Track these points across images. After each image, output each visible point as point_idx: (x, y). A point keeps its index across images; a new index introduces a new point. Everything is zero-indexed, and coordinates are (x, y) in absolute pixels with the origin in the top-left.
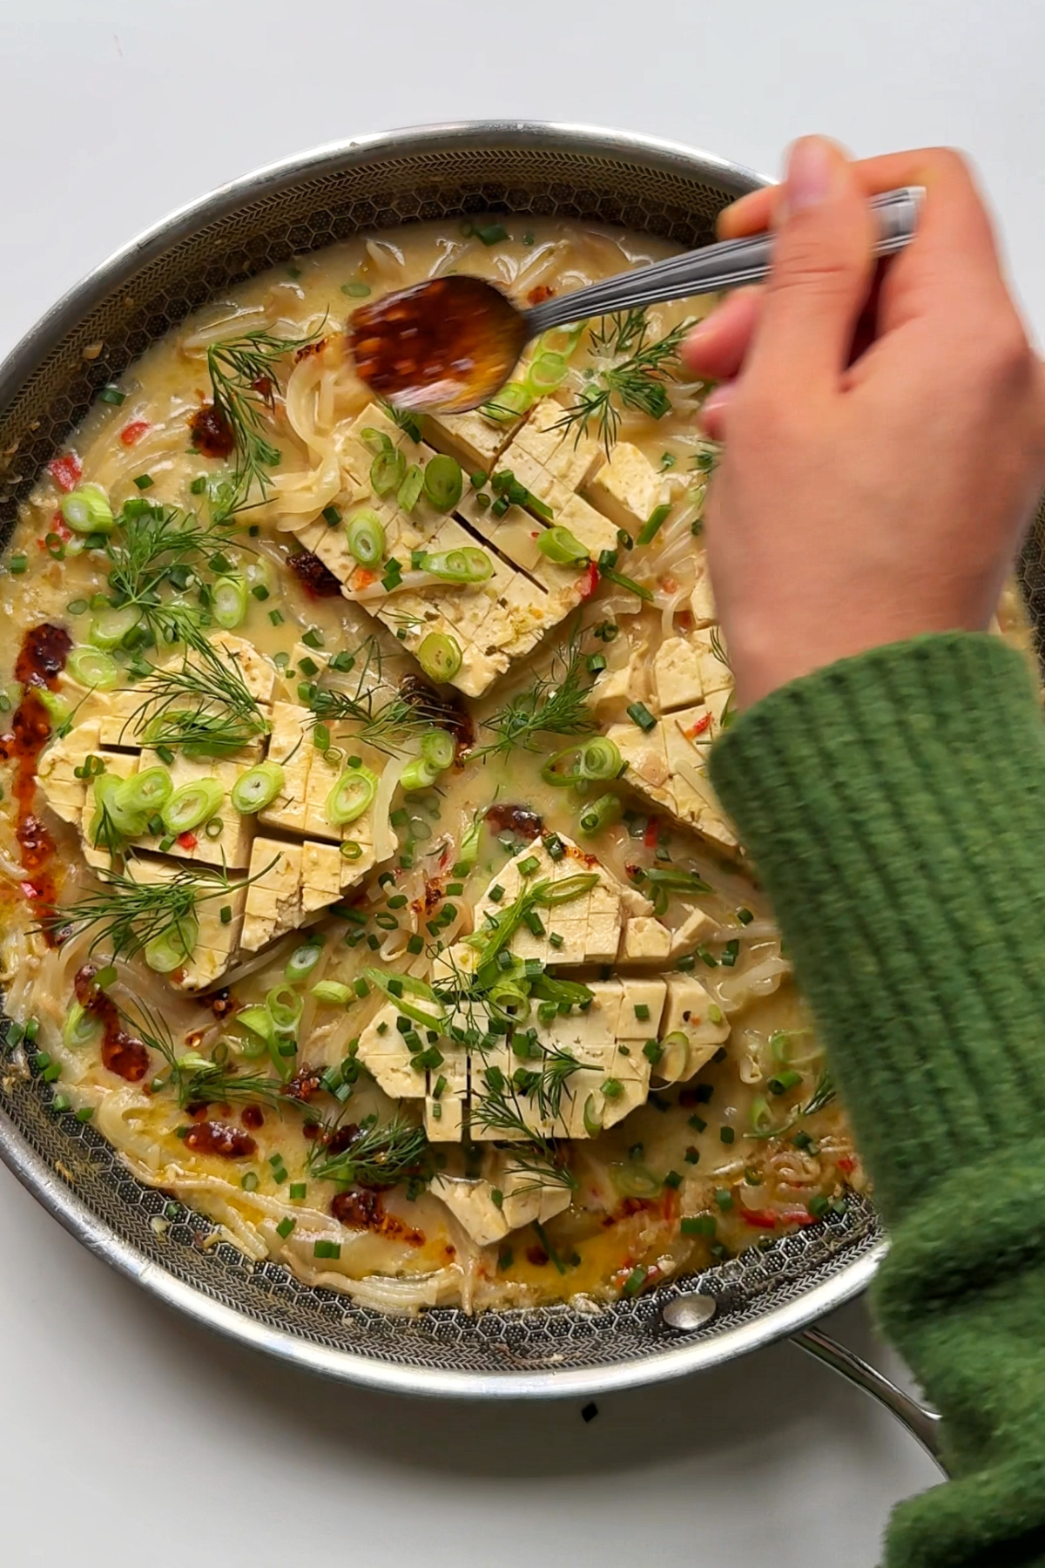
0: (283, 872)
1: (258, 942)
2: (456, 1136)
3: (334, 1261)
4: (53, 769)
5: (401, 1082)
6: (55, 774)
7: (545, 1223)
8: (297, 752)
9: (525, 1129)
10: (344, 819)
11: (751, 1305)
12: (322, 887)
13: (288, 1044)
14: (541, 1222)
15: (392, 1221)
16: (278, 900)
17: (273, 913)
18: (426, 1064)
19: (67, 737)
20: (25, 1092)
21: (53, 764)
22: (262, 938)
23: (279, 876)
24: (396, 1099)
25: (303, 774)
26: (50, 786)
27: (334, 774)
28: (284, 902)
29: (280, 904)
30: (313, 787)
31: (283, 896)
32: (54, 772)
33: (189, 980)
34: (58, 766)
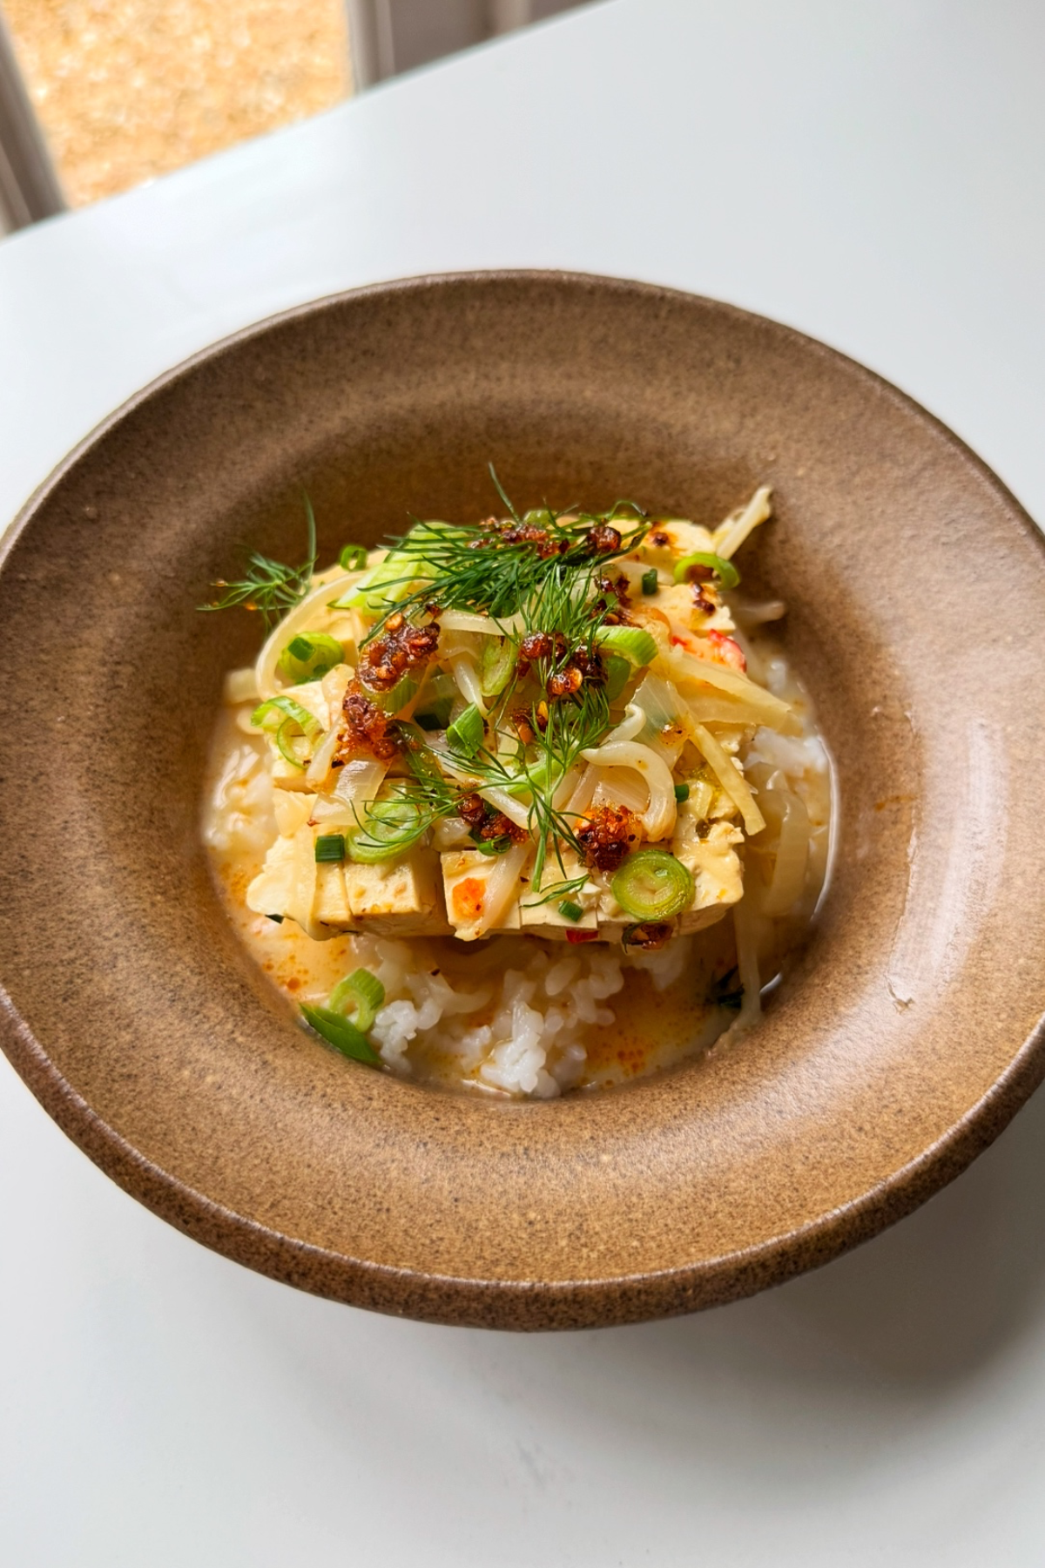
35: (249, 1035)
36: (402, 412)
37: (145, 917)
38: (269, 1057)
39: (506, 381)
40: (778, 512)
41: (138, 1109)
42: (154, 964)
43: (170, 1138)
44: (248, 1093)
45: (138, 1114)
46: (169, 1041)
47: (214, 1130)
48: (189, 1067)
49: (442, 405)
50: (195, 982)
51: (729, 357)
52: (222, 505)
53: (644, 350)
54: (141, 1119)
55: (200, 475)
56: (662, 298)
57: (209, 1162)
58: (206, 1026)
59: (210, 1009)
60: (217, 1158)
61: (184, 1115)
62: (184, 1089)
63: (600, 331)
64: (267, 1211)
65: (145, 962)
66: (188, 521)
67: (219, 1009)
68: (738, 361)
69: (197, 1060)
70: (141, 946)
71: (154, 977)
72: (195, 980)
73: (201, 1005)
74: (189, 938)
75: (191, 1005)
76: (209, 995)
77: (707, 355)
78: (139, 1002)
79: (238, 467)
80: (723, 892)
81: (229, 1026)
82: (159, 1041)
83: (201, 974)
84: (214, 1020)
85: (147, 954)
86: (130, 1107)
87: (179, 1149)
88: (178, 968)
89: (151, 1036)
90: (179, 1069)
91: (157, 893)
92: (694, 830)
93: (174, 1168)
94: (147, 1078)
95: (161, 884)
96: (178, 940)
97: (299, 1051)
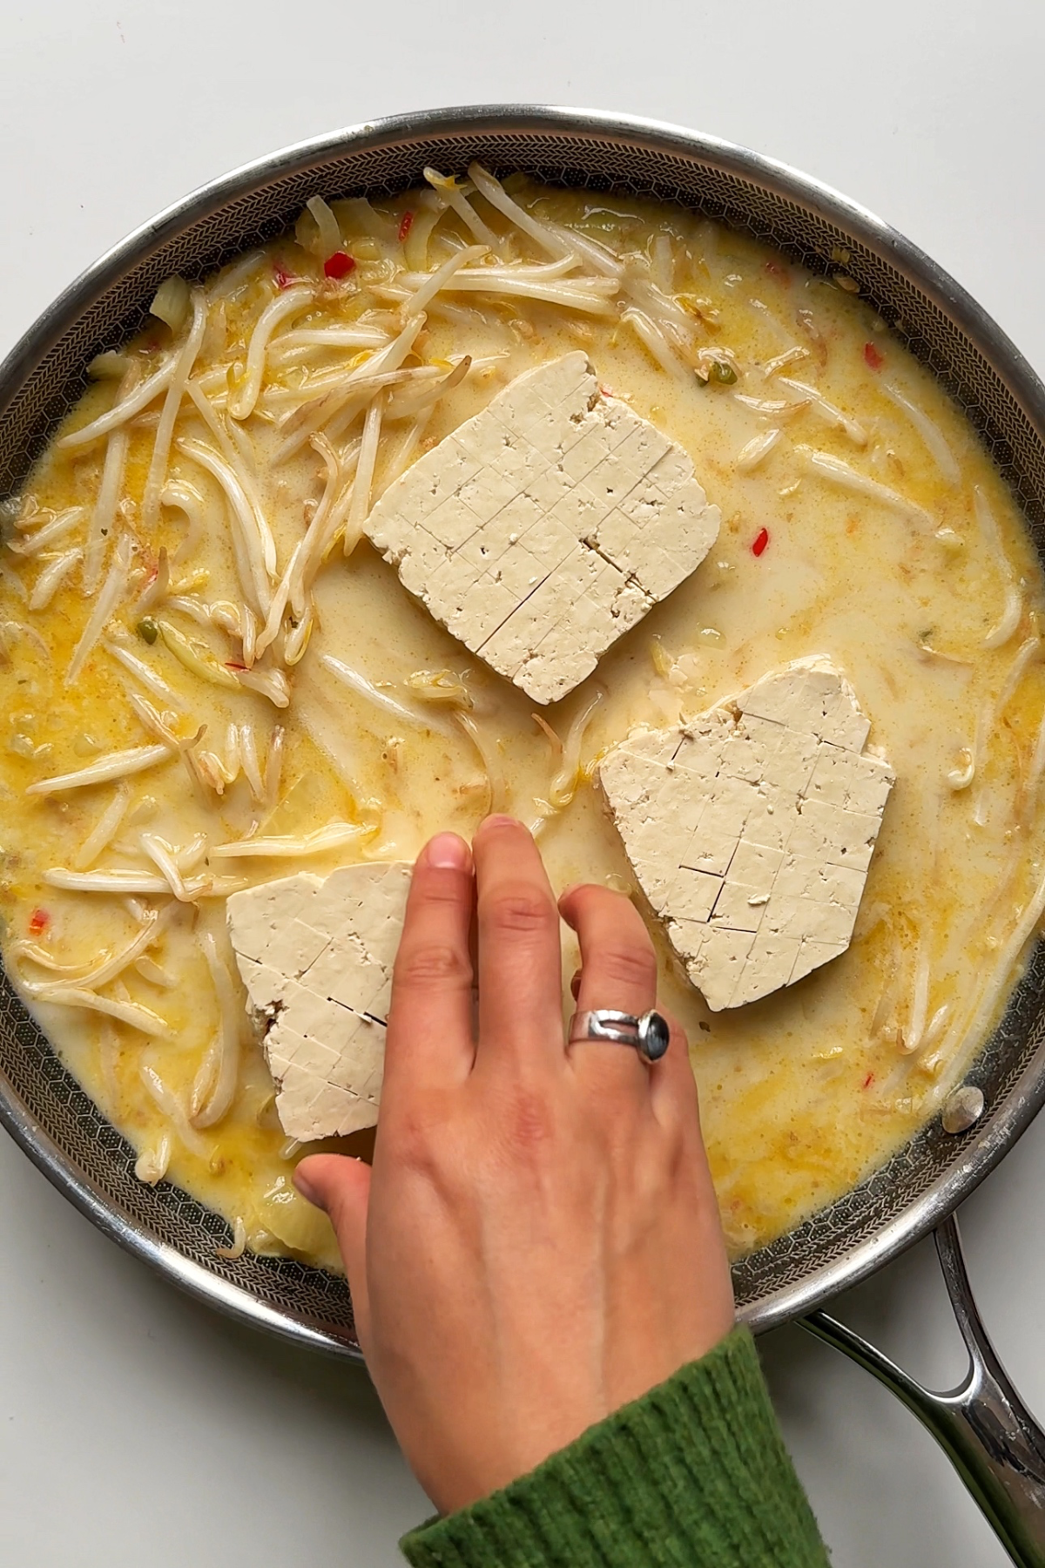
11: (757, 1287)
20: (35, 1070)
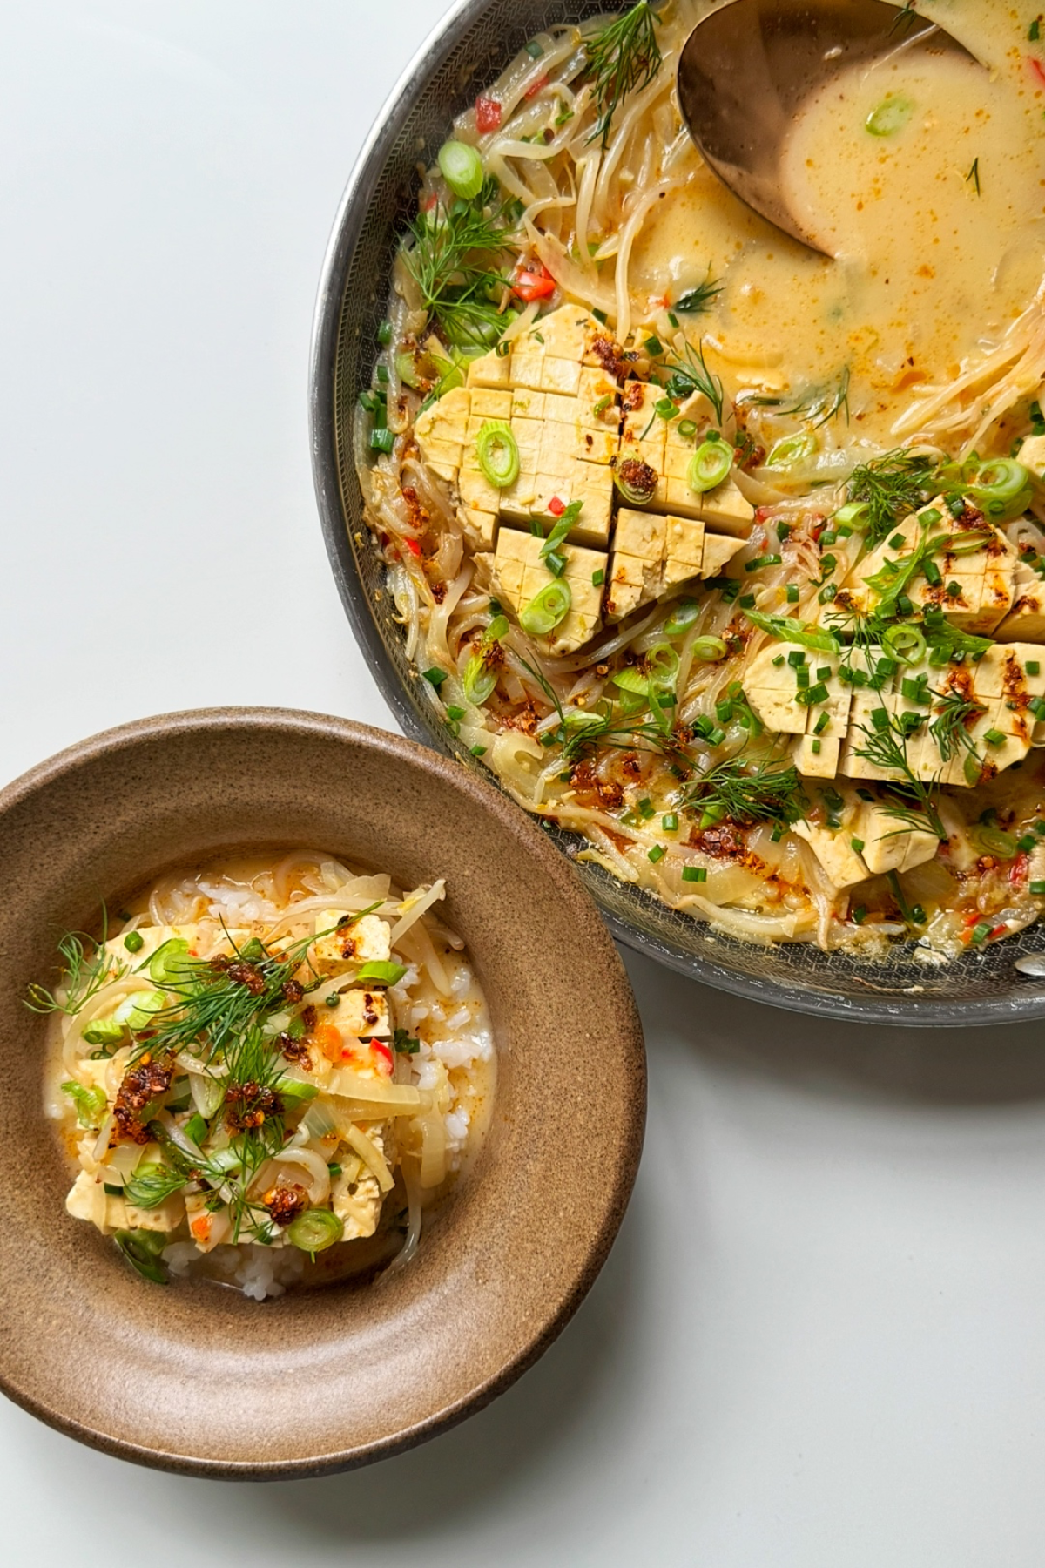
0: (649, 539)
1: (627, 607)
2: (831, 772)
3: (700, 883)
4: (432, 428)
5: (783, 716)
6: (435, 434)
7: (906, 873)
8: (652, 427)
9: (906, 770)
10: (705, 487)
12: (686, 560)
13: (667, 696)
14: (902, 871)
15: (756, 858)
16: (644, 567)
17: (639, 580)
18: (812, 697)
19: (442, 399)
21: (433, 422)
22: (630, 603)
23: (644, 543)
24: (776, 733)
25: (660, 448)
26: (432, 445)
27: (690, 446)
28: (649, 569)
29: (646, 571)
30: (672, 460)
31: (649, 564)
32: (433, 431)
33: (561, 643)
34: (437, 424)
35: (78, 1287)
36: (167, 813)
37: (9, 1211)
38: (91, 1302)
39: (247, 788)
40: (452, 895)
41: (13, 1353)
42: (16, 1245)
43: (32, 1370)
44: (78, 1331)
45: (13, 1356)
46: (29, 1299)
47: (58, 1359)
48: (42, 1316)
49: (198, 805)
50: (42, 1253)
51: (413, 788)
52: (37, 896)
53: (350, 775)
54: (15, 1360)
55: (18, 879)
56: (360, 746)
57: (55, 1384)
58: (51, 1285)
59: (53, 1271)
60: (60, 1380)
61: (40, 1352)
62: (39, 1332)
63: (315, 762)
64: (88, 1416)
65: (11, 1245)
66: (12, 913)
67: (59, 1271)
68: (419, 792)
69: (46, 1311)
70: (8, 1234)
71: (17, 1255)
72: (43, 1251)
73: (47, 1270)
74: (38, 1217)
75: (41, 1272)
76: (52, 1261)
77: (397, 786)
78: (10, 1275)
79: (46, 866)
80: (361, 1231)
81: (65, 1283)
82: (22, 1300)
83: (46, 1245)
84: (56, 1280)
85: (11, 1239)
86: (8, 1353)
87: (38, 1377)
88: (32, 1245)
89: (17, 1297)
90: (36, 1318)
91: (14, 1189)
92: (346, 1188)
93: (35, 1392)
94: (17, 1329)
95: (17, 1180)
96: (31, 1222)
97: (109, 1292)
